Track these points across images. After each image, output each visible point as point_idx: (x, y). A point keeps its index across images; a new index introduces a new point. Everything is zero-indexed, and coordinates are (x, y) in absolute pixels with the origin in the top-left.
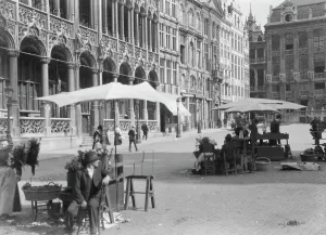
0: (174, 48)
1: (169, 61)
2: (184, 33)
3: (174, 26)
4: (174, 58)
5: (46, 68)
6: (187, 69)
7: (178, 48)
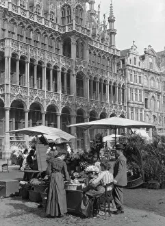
0: (141, 101)
1: (137, 108)
2: (147, 92)
3: (140, 88)
4: (141, 106)
5: (59, 118)
6: (150, 112)
7: (143, 100)
